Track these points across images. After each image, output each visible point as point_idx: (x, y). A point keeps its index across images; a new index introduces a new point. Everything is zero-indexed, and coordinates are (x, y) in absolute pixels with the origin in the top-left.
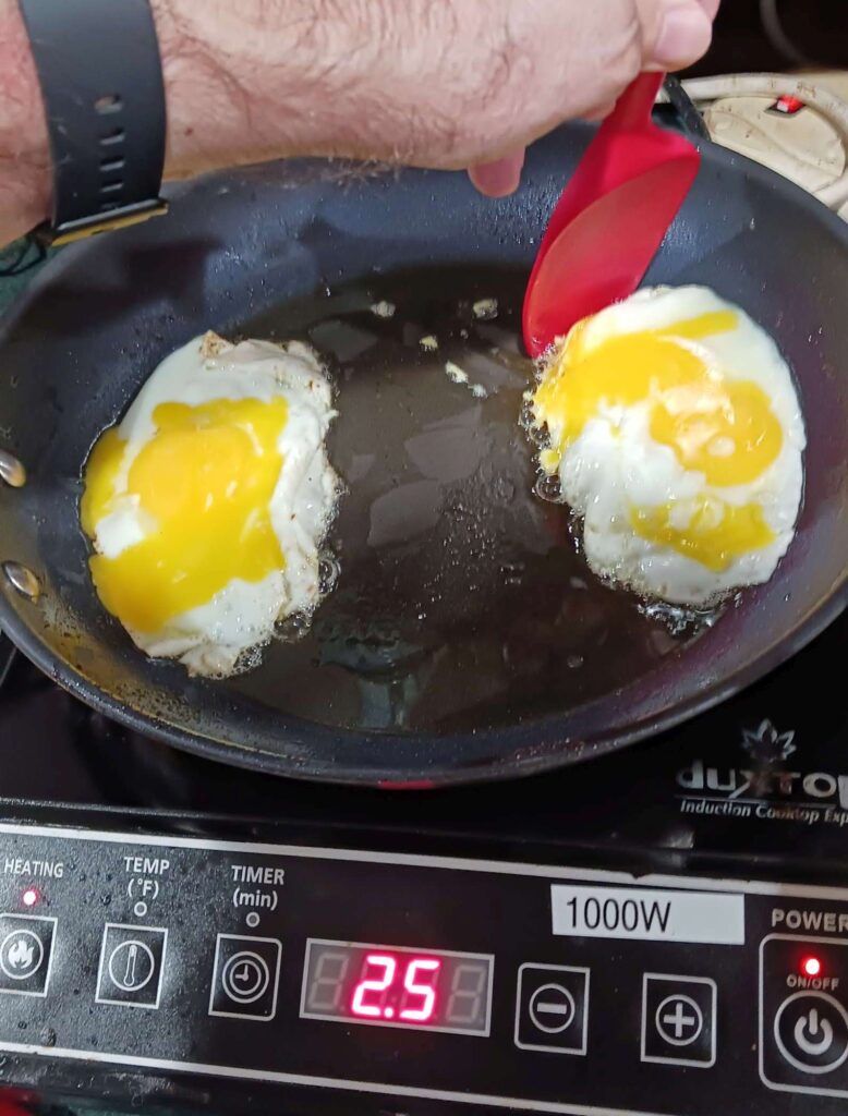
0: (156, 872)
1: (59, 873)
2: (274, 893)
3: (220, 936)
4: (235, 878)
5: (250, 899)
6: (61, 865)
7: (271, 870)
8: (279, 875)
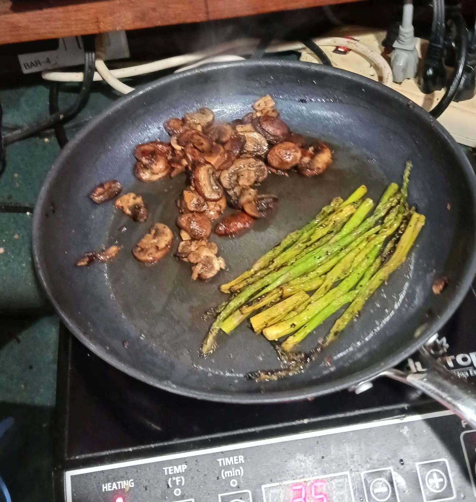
0: (181, 472)
1: (132, 485)
2: (241, 468)
3: (220, 496)
4: (220, 465)
5: (230, 473)
6: (132, 480)
7: (237, 457)
8: (241, 458)
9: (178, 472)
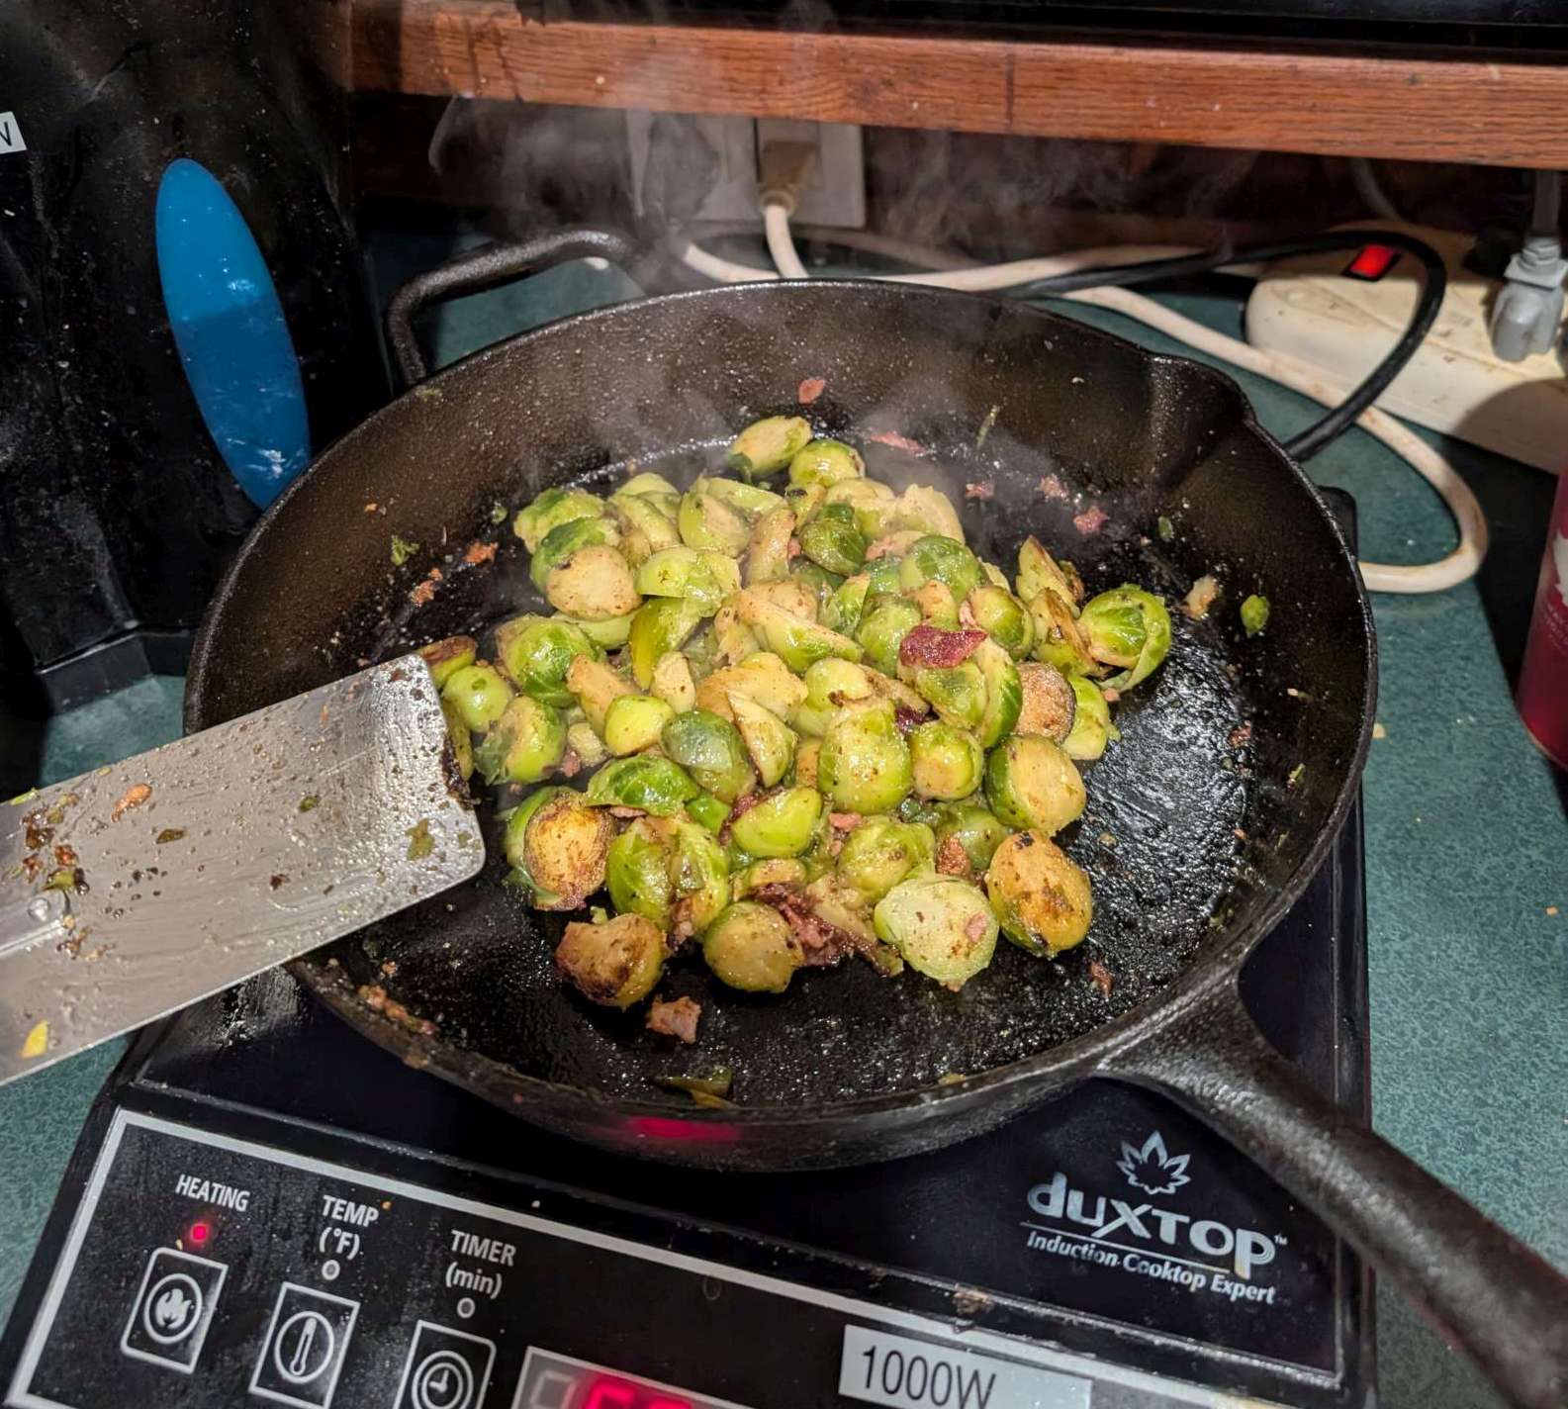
0: (360, 1223)
1: (241, 1204)
2: (499, 1277)
3: (421, 1324)
4: (455, 1247)
5: (467, 1280)
6: (247, 1193)
7: (500, 1245)
8: (509, 1253)
9: (353, 1221)
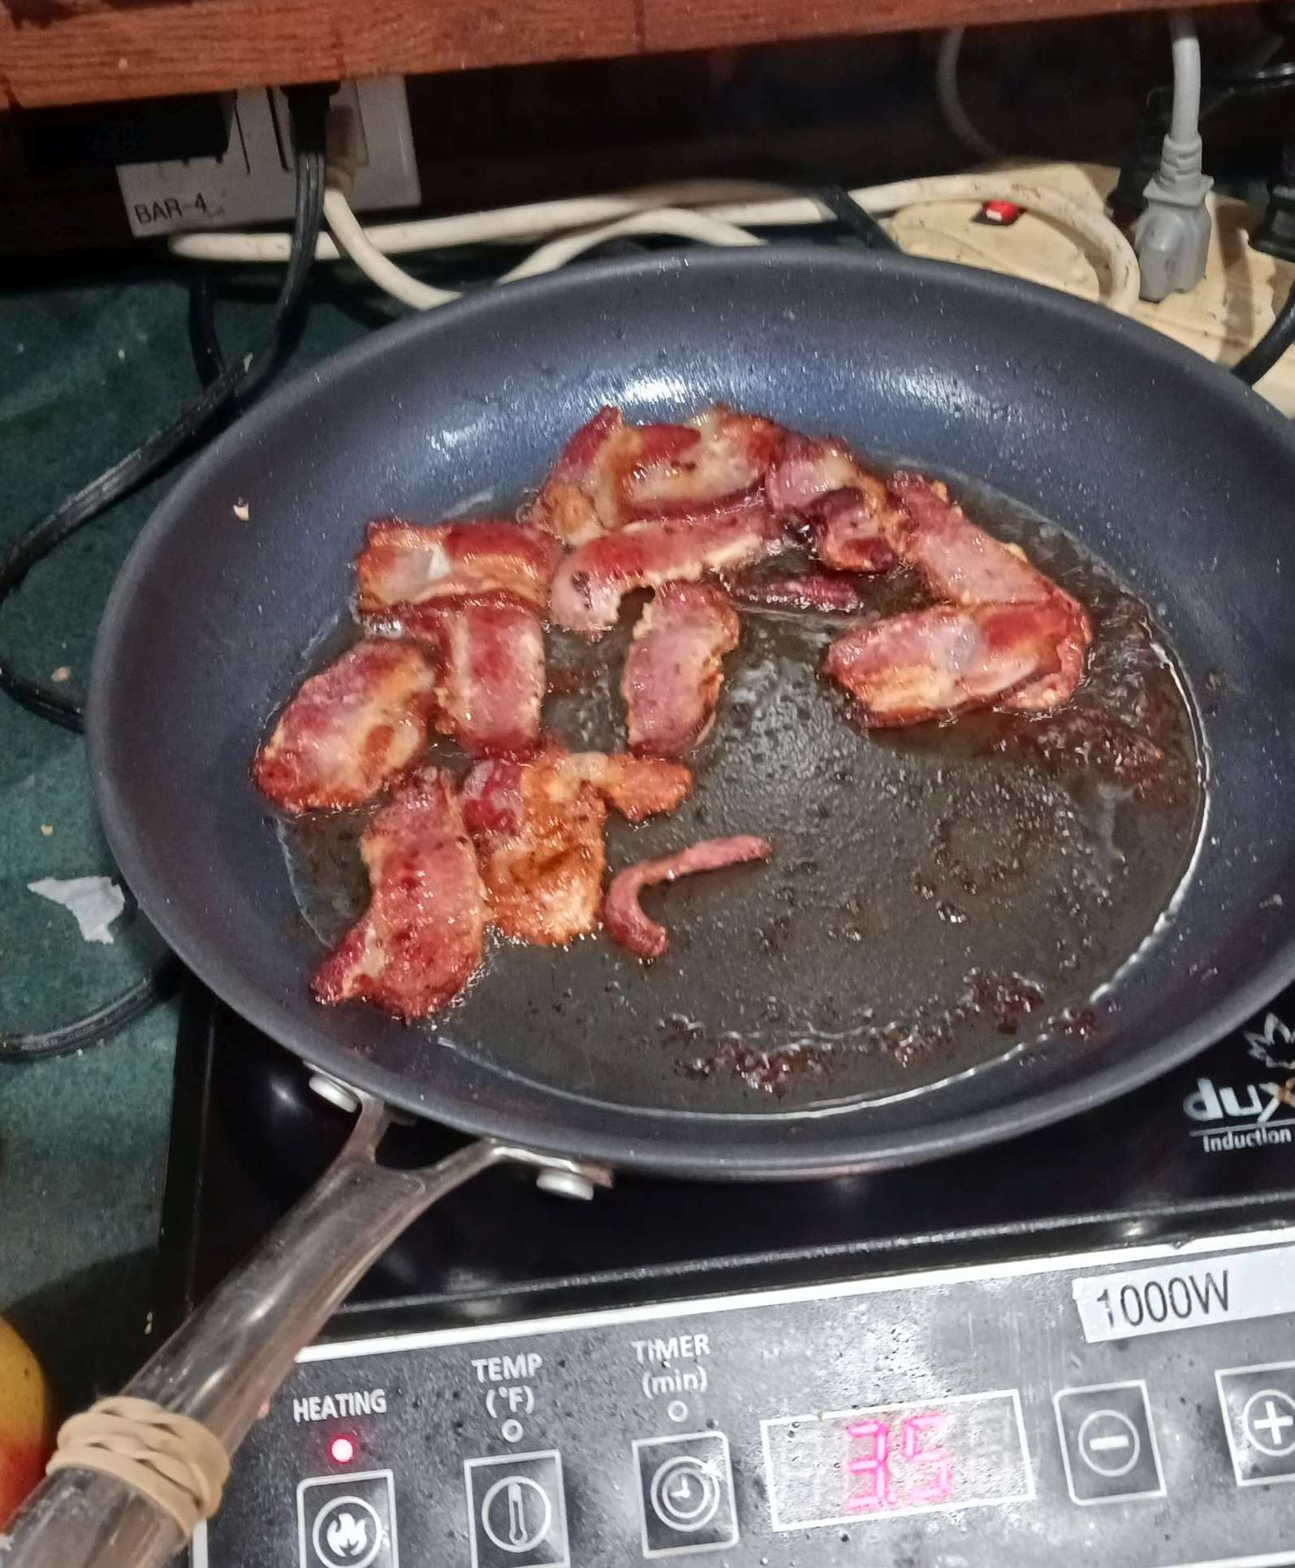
0: (524, 1374)
1: (378, 1405)
2: (700, 1368)
3: (635, 1445)
4: (640, 1358)
5: (667, 1385)
6: (381, 1392)
7: (689, 1338)
8: (702, 1342)
9: (516, 1375)
